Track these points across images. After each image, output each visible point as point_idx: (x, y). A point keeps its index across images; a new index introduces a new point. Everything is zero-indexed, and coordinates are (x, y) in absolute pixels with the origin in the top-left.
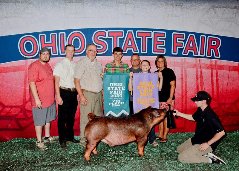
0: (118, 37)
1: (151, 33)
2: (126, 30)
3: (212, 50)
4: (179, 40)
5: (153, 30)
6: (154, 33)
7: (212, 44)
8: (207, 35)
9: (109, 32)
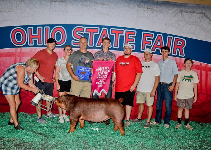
0: (94, 33)
1: (123, 31)
2: (101, 27)
3: (177, 49)
4: (148, 39)
5: (125, 28)
6: (126, 31)
7: (178, 44)
8: (174, 36)
9: (86, 28)
